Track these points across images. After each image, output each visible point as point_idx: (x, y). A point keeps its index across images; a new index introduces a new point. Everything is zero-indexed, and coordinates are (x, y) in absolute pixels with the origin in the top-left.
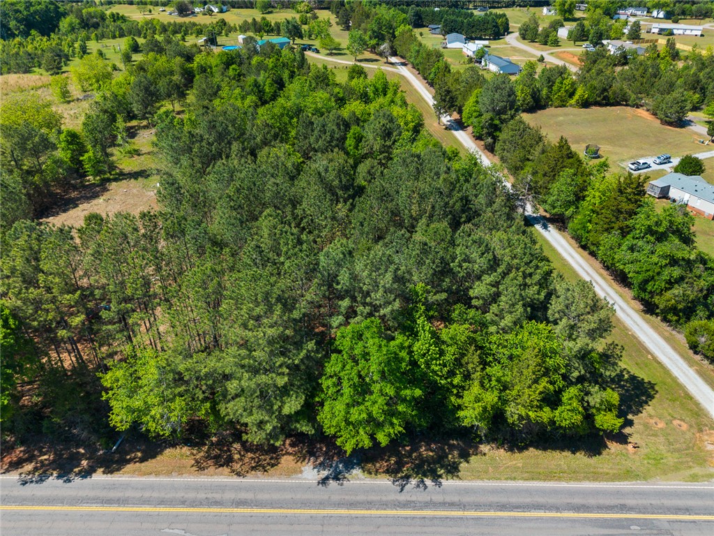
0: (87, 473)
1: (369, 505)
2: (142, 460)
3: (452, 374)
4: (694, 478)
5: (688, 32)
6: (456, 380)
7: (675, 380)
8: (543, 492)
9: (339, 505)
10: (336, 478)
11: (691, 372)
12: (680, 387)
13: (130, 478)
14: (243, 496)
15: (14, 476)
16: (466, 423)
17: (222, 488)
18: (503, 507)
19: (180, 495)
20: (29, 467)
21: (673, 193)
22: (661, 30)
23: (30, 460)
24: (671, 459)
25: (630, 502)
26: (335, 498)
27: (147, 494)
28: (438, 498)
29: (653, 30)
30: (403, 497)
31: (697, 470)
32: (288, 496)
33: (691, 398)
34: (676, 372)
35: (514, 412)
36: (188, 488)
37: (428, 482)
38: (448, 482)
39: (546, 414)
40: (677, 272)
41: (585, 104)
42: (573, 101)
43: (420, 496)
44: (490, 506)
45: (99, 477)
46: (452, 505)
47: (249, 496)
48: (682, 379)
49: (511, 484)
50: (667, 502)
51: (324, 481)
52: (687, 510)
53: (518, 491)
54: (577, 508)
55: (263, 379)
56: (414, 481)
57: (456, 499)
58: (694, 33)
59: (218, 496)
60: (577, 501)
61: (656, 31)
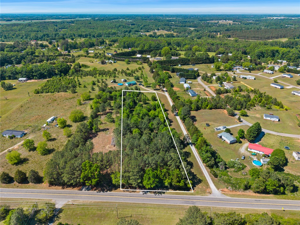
0: (107, 191)
1: (150, 197)
2: (115, 190)
3: (163, 177)
4: (202, 195)
5: (250, 78)
6: (164, 178)
7: (206, 180)
8: (177, 196)
9: (146, 197)
10: (145, 193)
11: (210, 178)
13: (113, 192)
14: (131, 195)
15: (95, 192)
16: (166, 185)
17: (128, 194)
18: (171, 198)
19: (121, 195)
20: (98, 190)
21: (223, 137)
22: (243, 77)
24: (200, 192)
25: (191, 198)
27: (116, 195)
28: (161, 197)
29: (241, 77)
30: (155, 197)
31: (203, 194)
32: (138, 196)
33: (208, 183)
34: (207, 178)
35: (173, 183)
36: (122, 194)
37: (160, 194)
38: (163, 195)
39: (178, 184)
40: (209, 159)
41: (211, 109)
42: (208, 108)
43: (158, 196)
44: (169, 198)
46: (163, 198)
47: (132, 195)
49: (173, 195)
50: (196, 199)
51: (143, 194)
52: (199, 200)
53: (174, 196)
54: (182, 199)
56: (157, 194)
57: (164, 197)
58: (252, 79)
59: (127, 195)
60: (183, 198)
61: (242, 77)
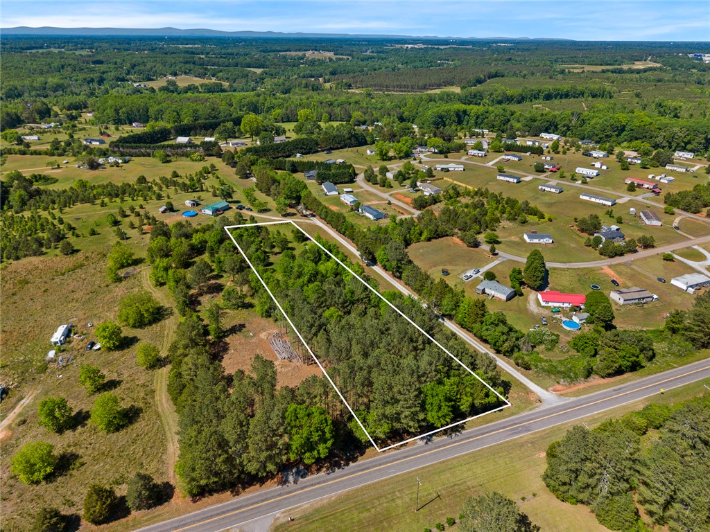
0: (347, 464)
1: (444, 445)
2: (362, 455)
3: (457, 394)
4: (531, 409)
5: (456, 169)
6: (458, 397)
7: (515, 378)
8: (492, 426)
9: (436, 448)
10: (429, 441)
11: (519, 374)
12: (518, 380)
13: (361, 461)
15: (322, 474)
16: (463, 410)
17: (396, 455)
18: (483, 434)
20: (324, 469)
21: (487, 291)
22: (442, 169)
23: (322, 467)
24: (523, 406)
25: (517, 422)
26: (433, 446)
27: (374, 464)
28: (463, 437)
29: (438, 169)
30: (453, 440)
31: (531, 407)
32: (418, 451)
33: (522, 384)
34: (515, 375)
35: (477, 403)
37: (458, 434)
38: (463, 432)
39: (487, 400)
41: (429, 240)
42: (423, 238)
43: (457, 438)
44: (479, 435)
45: (351, 464)
46: (468, 438)
47: (406, 454)
48: (517, 377)
49: (481, 427)
50: (526, 419)
51: (426, 443)
52: (532, 419)
53: (484, 428)
54: (503, 428)
55: (412, 410)
56: (453, 435)
57: (468, 436)
58: (460, 169)
59: (397, 458)
60: (502, 426)
61: (440, 169)
